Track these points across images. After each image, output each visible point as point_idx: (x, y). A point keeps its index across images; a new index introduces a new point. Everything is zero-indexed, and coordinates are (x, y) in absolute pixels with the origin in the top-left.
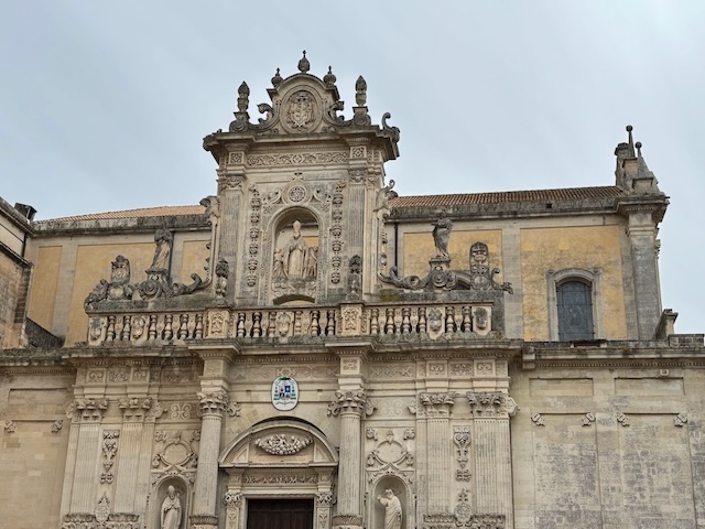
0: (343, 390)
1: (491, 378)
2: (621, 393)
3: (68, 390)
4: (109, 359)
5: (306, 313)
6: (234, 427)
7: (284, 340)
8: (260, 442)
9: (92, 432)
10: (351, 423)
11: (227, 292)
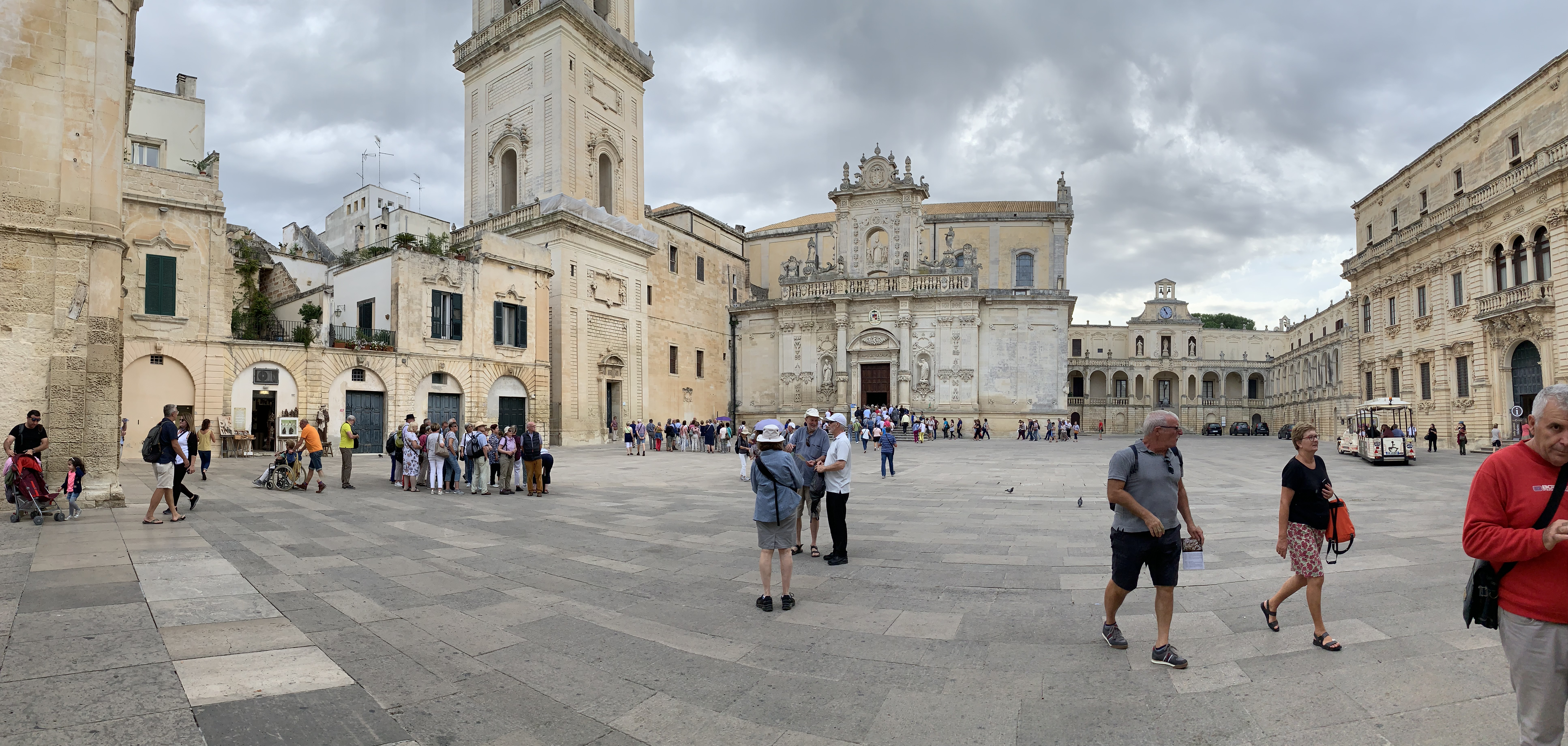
0: (901, 316)
1: (970, 309)
2: (1030, 315)
3: (775, 319)
4: (792, 306)
5: (883, 280)
6: (852, 333)
7: (873, 293)
8: (865, 339)
9: (788, 338)
10: (905, 330)
11: (844, 271)
